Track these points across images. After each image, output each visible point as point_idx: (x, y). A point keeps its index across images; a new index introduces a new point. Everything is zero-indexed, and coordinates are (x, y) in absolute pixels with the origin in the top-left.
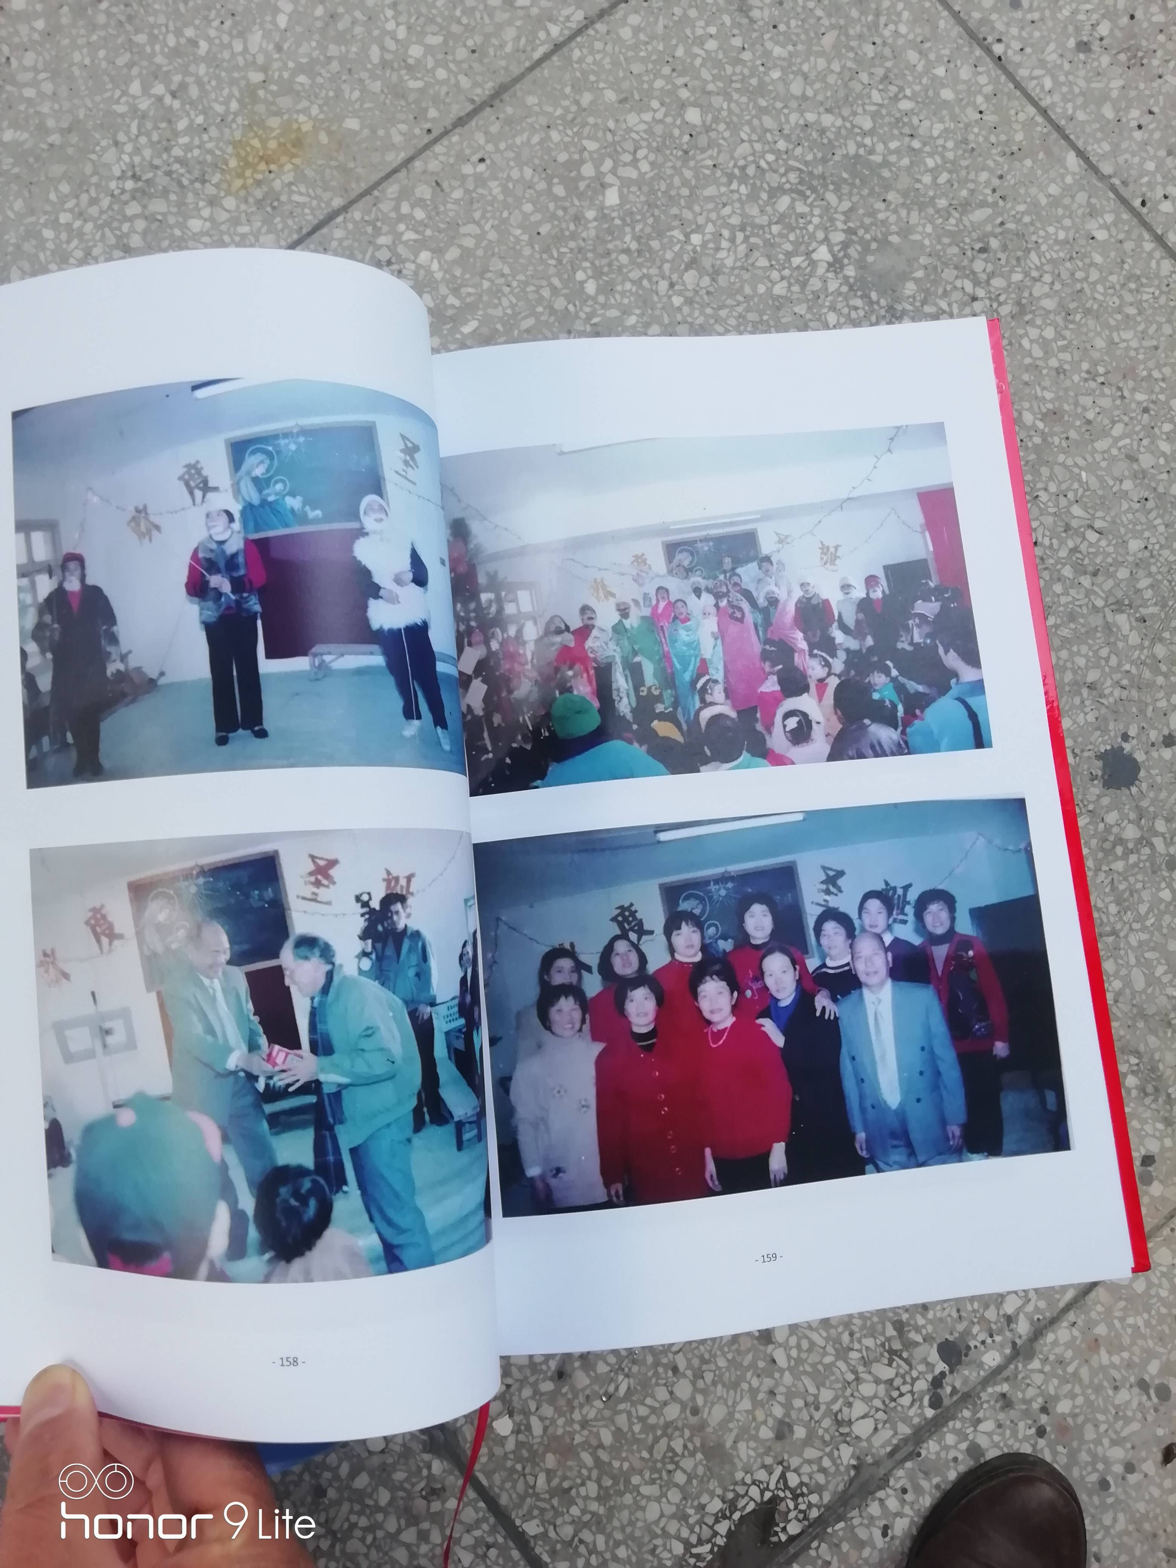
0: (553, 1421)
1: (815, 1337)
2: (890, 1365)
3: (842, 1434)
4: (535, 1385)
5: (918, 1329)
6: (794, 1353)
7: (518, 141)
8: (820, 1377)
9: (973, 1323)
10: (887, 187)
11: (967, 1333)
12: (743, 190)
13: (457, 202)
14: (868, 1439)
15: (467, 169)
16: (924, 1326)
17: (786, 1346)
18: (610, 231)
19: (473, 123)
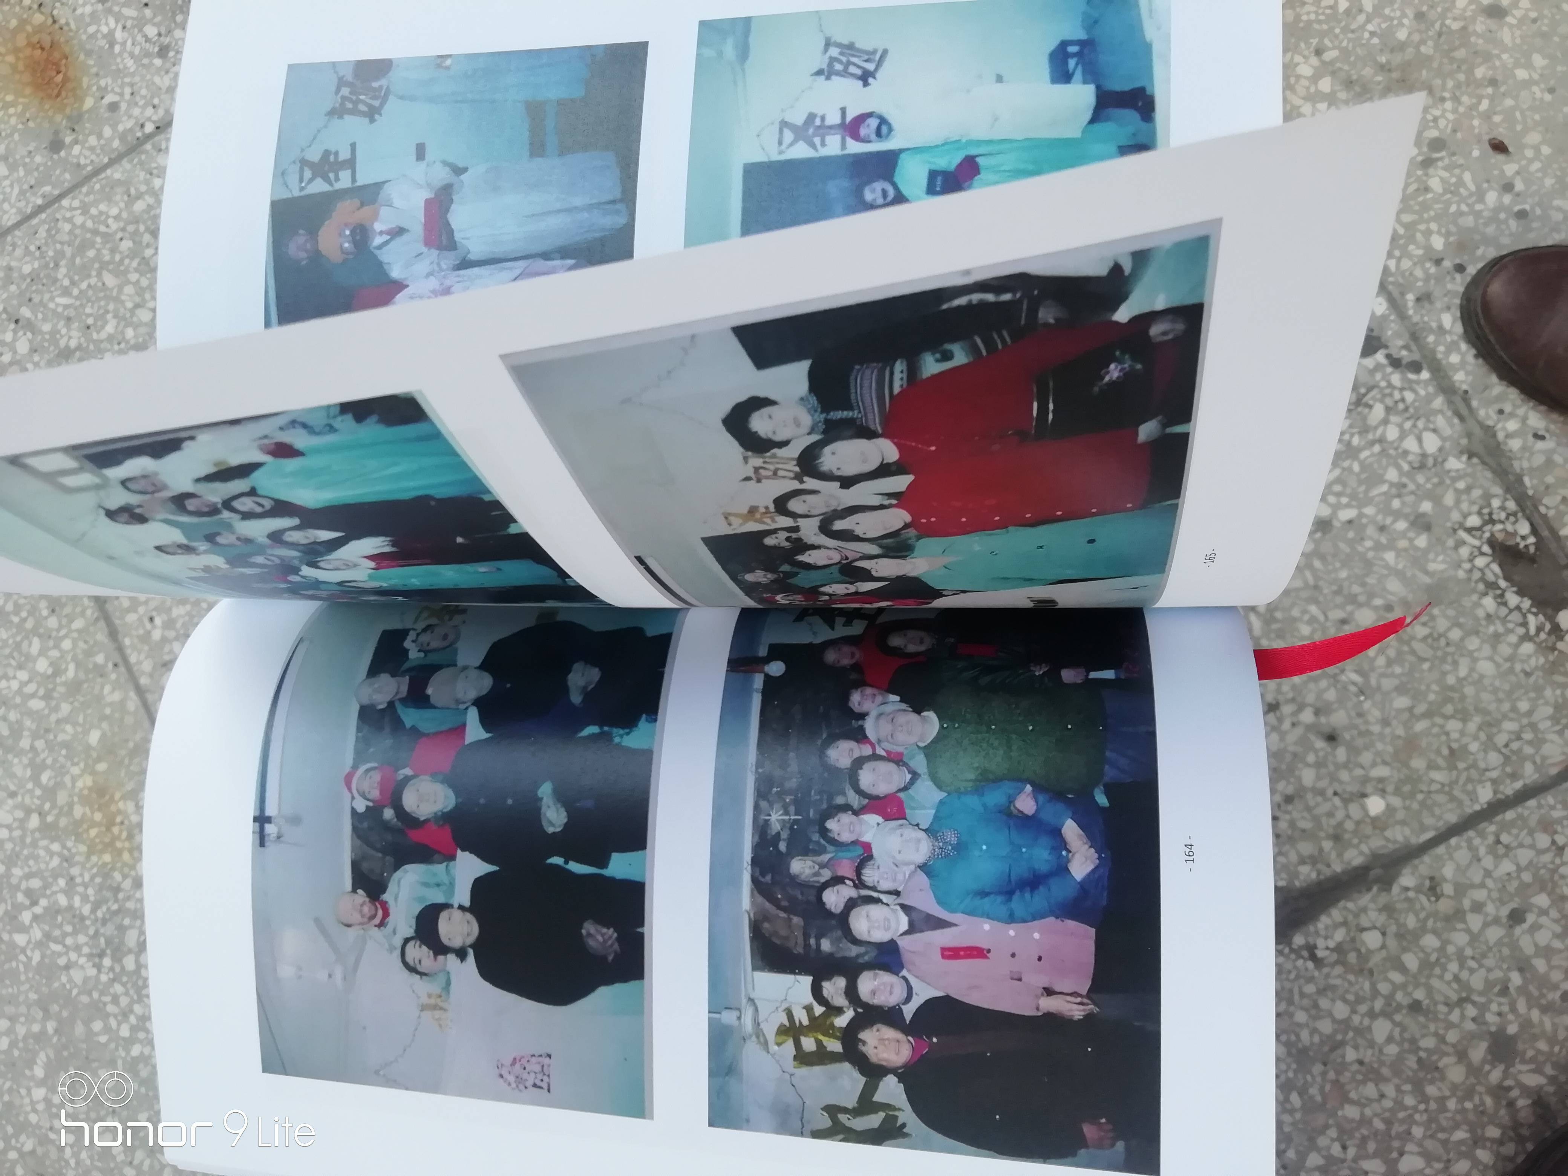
0: (1378, 754)
3: (1435, 465)
4: (1338, 766)
14: (1444, 439)
17: (1336, 507)
19: (117, 622)
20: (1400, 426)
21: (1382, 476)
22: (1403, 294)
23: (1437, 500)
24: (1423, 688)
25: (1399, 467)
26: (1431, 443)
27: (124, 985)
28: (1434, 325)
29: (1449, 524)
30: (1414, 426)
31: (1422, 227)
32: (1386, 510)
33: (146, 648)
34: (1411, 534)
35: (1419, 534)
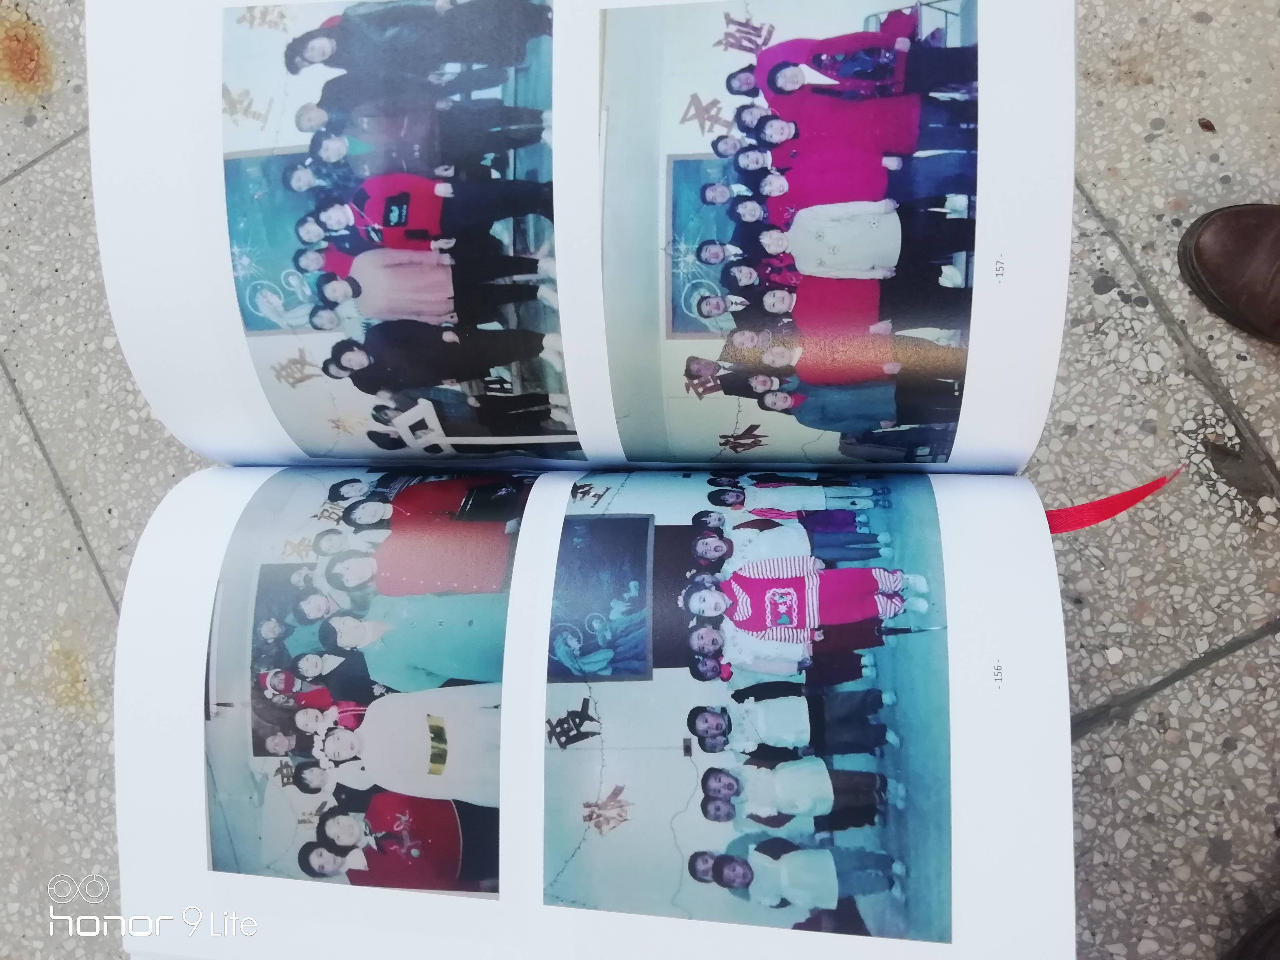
0: (1115, 614)
3: (1158, 381)
4: (1083, 624)
9: (1082, 264)
14: (1166, 360)
17: (1081, 415)
19: (80, 513)
20: (1131, 349)
21: (1116, 389)
22: (1131, 244)
23: (1160, 409)
24: (1151, 560)
25: (1129, 382)
26: (1156, 364)
27: (86, 815)
28: (1157, 268)
29: (1171, 428)
30: (1142, 349)
31: (1147, 190)
32: (1121, 417)
33: (105, 535)
34: (1140, 436)
35: (1146, 436)
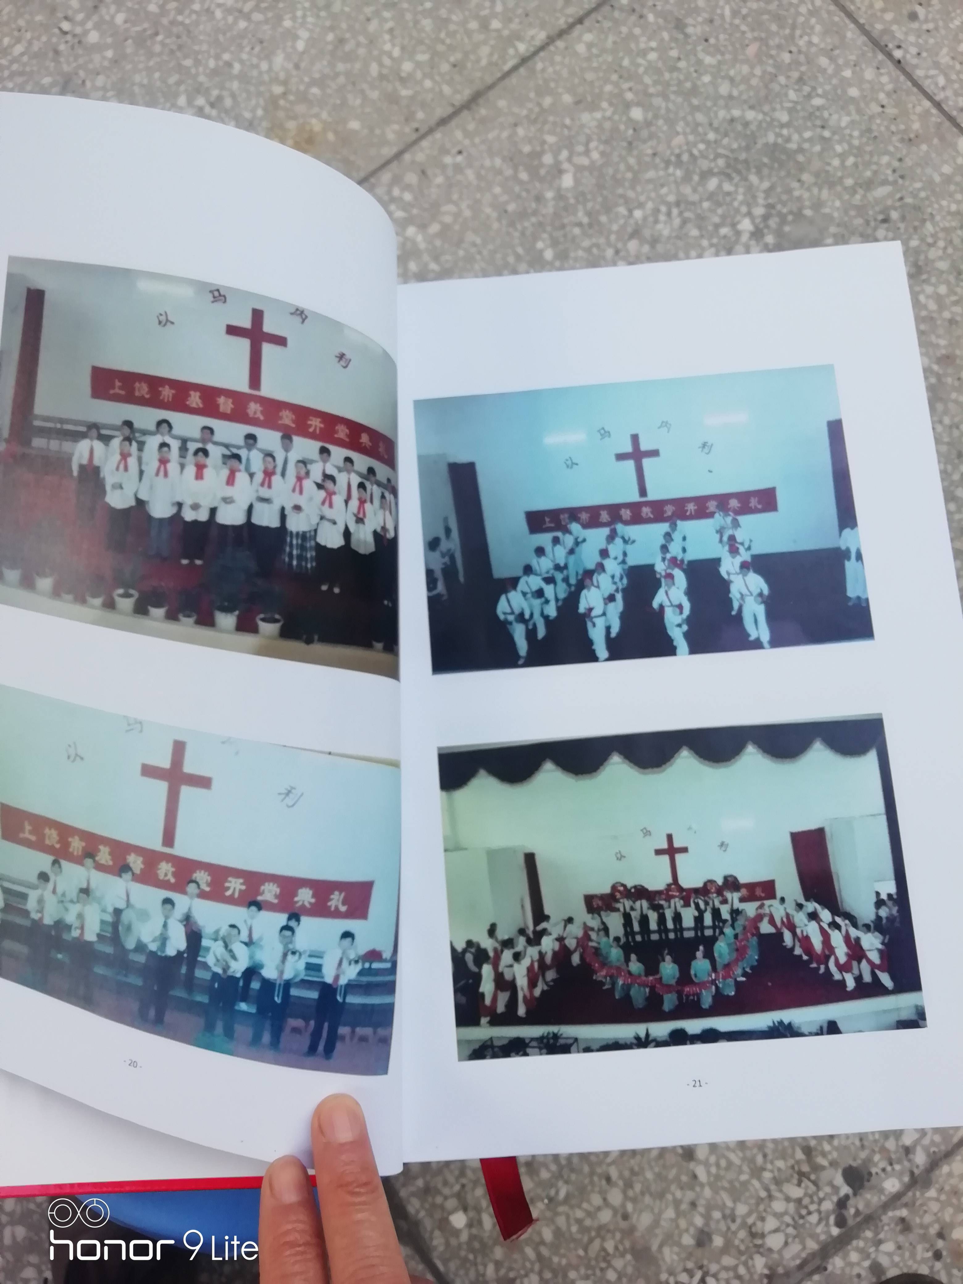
1: (732, 1157)
2: (799, 1185)
5: (824, 1154)
6: (713, 1170)
7: (491, 136)
8: (736, 1193)
10: (801, 168)
11: (868, 1161)
12: (679, 173)
13: (439, 186)
15: (448, 160)
16: (830, 1152)
18: (566, 209)
